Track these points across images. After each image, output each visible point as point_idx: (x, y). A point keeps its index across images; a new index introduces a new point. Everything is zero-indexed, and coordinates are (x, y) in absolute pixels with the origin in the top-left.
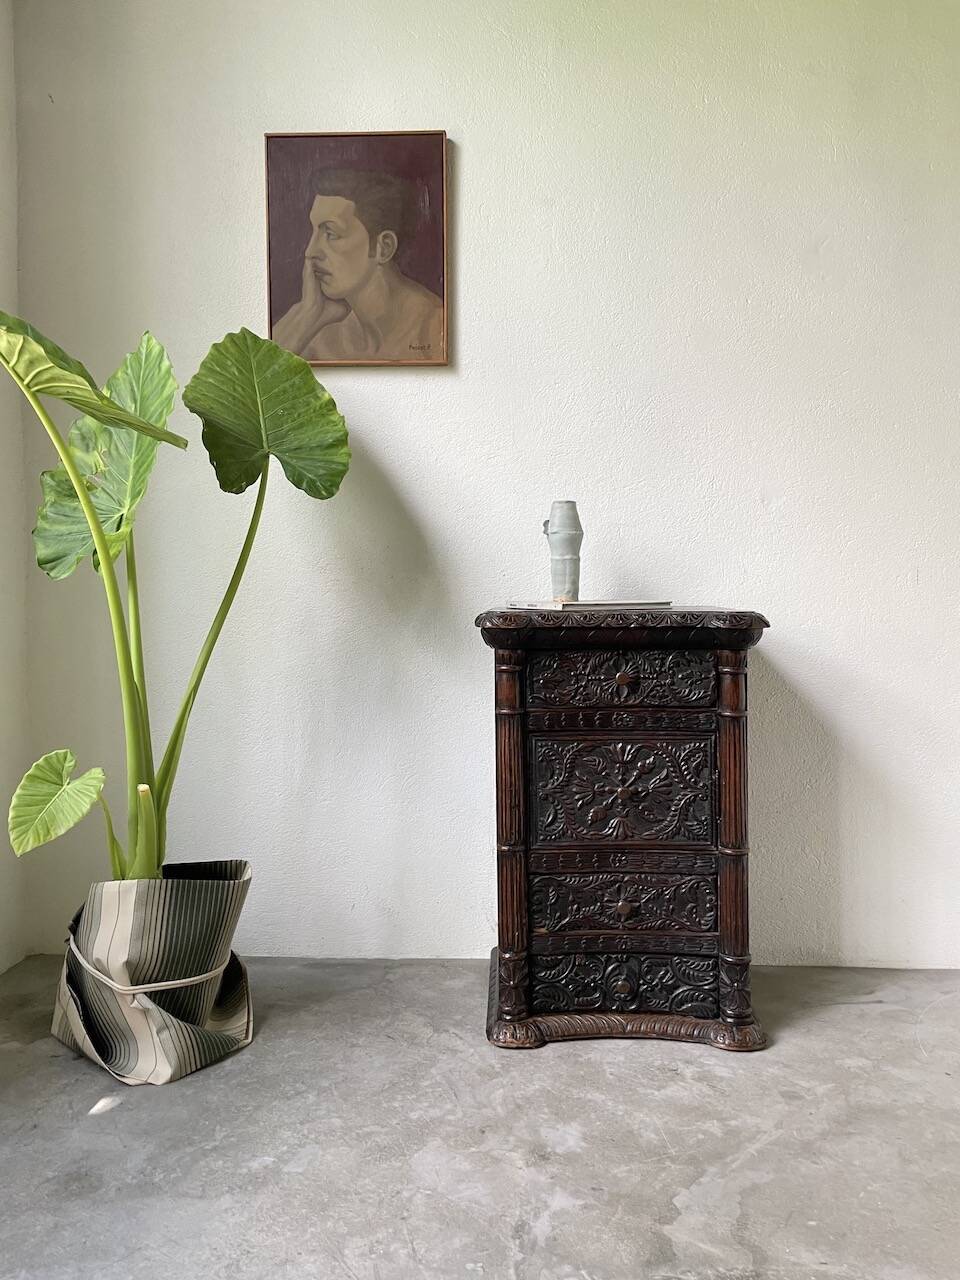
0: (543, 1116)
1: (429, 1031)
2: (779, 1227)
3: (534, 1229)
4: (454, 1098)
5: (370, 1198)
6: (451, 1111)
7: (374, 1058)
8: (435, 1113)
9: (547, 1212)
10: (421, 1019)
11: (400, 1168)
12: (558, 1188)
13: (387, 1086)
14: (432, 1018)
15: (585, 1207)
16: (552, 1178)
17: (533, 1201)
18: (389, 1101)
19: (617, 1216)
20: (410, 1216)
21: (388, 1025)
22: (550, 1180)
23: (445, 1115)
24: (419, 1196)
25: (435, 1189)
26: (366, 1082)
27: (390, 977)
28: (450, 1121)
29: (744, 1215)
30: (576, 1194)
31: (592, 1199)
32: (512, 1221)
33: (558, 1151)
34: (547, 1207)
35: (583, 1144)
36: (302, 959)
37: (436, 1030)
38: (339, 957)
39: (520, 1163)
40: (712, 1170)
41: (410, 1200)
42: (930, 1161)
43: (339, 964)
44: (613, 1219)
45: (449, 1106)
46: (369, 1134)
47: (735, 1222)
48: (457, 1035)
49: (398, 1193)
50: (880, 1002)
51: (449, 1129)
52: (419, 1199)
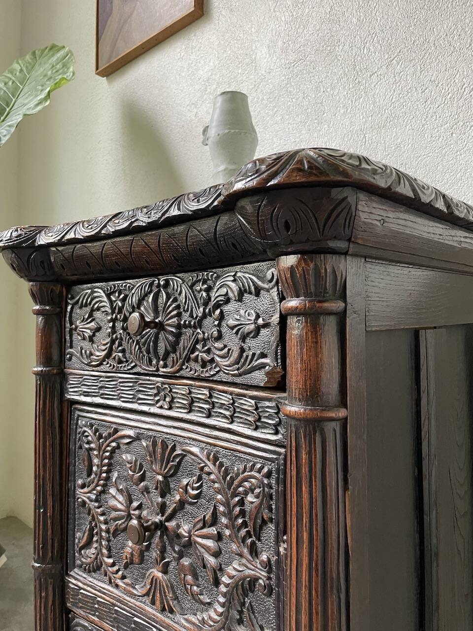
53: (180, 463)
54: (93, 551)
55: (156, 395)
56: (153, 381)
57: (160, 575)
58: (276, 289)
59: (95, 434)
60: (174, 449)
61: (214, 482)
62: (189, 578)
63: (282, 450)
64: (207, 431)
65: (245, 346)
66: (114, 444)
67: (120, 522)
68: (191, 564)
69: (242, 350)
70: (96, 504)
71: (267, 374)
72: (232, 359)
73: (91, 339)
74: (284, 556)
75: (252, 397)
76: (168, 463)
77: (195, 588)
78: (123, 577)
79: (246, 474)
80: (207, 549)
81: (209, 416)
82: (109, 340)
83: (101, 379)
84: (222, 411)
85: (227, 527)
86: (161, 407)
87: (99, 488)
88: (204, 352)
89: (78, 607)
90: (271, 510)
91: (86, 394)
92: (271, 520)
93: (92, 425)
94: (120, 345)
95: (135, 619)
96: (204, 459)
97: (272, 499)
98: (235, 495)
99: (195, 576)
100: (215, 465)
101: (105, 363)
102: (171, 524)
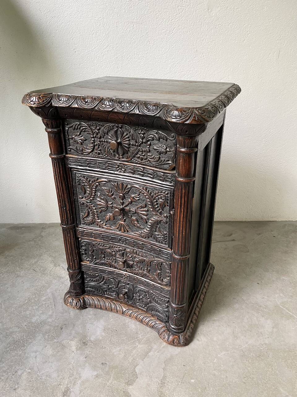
0: (89, 316)
1: (52, 265)
2: (178, 384)
3: (72, 393)
4: (54, 307)
5: (3, 376)
6: (51, 316)
7: (25, 283)
8: (44, 317)
9: (80, 381)
10: (50, 259)
11: (20, 356)
12: (87, 364)
13: (26, 301)
14: (55, 258)
15: (97, 376)
16: (86, 358)
17: (75, 374)
18: (25, 311)
19: (110, 381)
20: (18, 388)
21: (36, 263)
22: (85, 359)
23: (47, 318)
24: (25, 374)
25: (33, 369)
26: (18, 298)
27: (43, 234)
28: (49, 322)
29: (164, 377)
30: (94, 368)
31: (100, 371)
32: (63, 388)
33: (92, 339)
34: (80, 377)
35: (103, 334)
36: (9, 224)
37: (55, 265)
38: (25, 223)
39: (74, 348)
40: (155, 347)
41: (20, 376)
42: (245, 336)
43: (23, 227)
44: (108, 384)
45: (50, 313)
46: (12, 333)
47: (160, 382)
48: (63, 268)
49: (16, 372)
50: (234, 240)
51: (48, 327)
52: (25, 376)
53: (130, 190)
54: (90, 218)
55: (117, 168)
56: (115, 163)
57: (123, 223)
58: (175, 140)
59: (87, 180)
60: (127, 186)
61: (146, 196)
62: (136, 222)
63: (173, 188)
64: (142, 181)
65: (161, 156)
66: (97, 184)
67: (103, 209)
68: (136, 218)
69: (160, 158)
70: (91, 204)
71: (170, 166)
72: (155, 160)
73: (82, 144)
74: (173, 215)
75: (162, 172)
76: (125, 190)
77: (138, 225)
78: (106, 225)
79: (159, 194)
80: (143, 214)
81: (143, 176)
82: (92, 145)
83: (88, 160)
84: (149, 175)
85: (151, 208)
86: (120, 172)
87: (91, 199)
88: (143, 156)
89: (84, 237)
90: (168, 203)
91: (80, 166)
92: (168, 206)
93: (84, 177)
94: (99, 148)
95: (111, 236)
96: (142, 189)
97: (168, 200)
98: (154, 199)
99: (138, 221)
100: (146, 191)
101: (91, 154)
102: (127, 208)
